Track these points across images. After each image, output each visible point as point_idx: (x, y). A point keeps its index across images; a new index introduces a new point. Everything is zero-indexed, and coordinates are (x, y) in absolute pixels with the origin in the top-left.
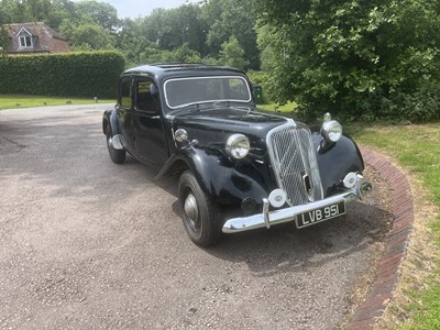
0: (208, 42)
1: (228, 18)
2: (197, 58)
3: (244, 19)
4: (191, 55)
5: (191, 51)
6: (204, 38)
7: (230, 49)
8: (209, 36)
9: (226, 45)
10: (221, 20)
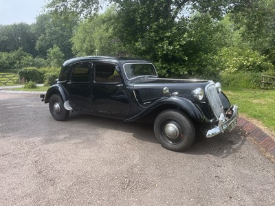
0: (37, 48)
1: (51, 34)
2: (30, 58)
3: (62, 35)
4: (25, 56)
5: (25, 53)
6: (33, 45)
7: (54, 53)
8: (37, 44)
9: (51, 51)
10: (46, 34)
